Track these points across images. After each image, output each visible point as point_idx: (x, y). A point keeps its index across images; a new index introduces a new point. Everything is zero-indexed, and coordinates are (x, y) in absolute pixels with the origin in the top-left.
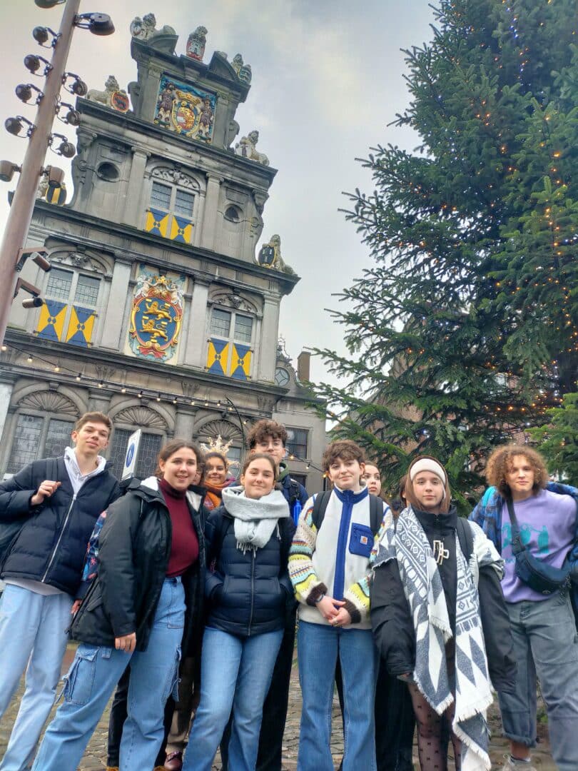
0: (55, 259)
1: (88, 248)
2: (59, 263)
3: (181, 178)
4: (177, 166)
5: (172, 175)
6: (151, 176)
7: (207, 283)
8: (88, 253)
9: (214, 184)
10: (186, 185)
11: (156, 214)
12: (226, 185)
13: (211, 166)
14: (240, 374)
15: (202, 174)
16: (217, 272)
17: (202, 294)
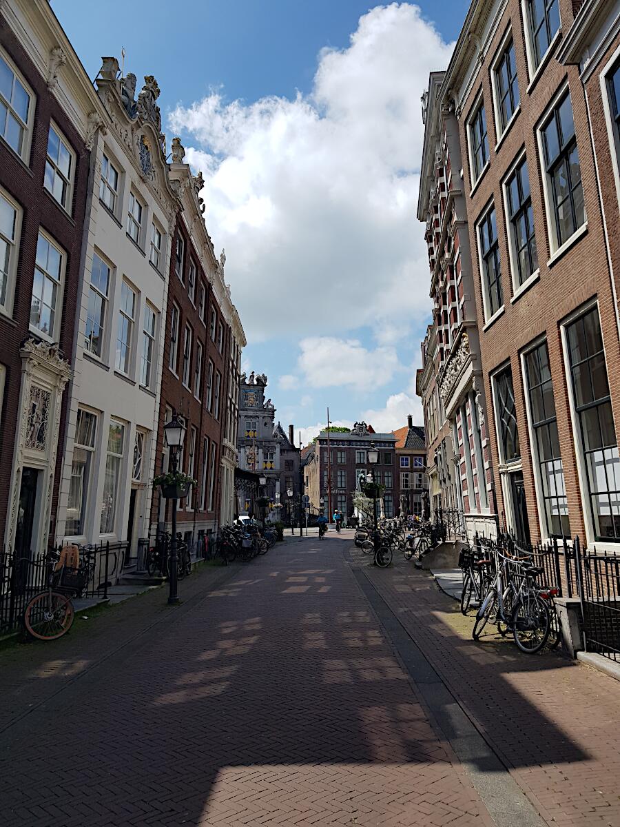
4: (251, 416)
6: (246, 421)
7: (261, 448)
9: (261, 418)
10: (254, 420)
11: (248, 431)
12: (264, 417)
13: (259, 413)
14: (271, 468)
15: (258, 417)
16: (264, 444)
17: (261, 450)
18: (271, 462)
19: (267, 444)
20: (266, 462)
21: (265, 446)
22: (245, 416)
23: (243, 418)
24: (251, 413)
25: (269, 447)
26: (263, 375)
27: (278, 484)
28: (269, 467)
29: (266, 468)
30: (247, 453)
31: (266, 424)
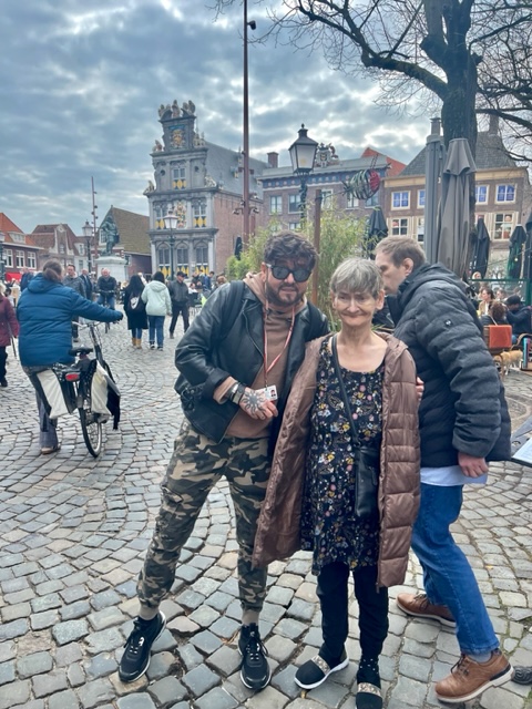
0: (156, 207)
2: (158, 208)
3: (180, 164)
4: (178, 161)
5: (178, 165)
6: (172, 169)
7: (191, 200)
8: (162, 202)
9: (188, 162)
10: (182, 166)
11: (176, 181)
12: (191, 160)
13: (186, 156)
14: (204, 226)
15: (184, 161)
16: (192, 195)
17: (189, 204)
18: (203, 218)
19: (197, 195)
20: (197, 218)
21: (194, 198)
22: (171, 163)
23: (168, 165)
24: (176, 157)
25: (199, 199)
26: (190, 102)
27: (211, 244)
28: (200, 224)
29: (197, 226)
31: (197, 169)
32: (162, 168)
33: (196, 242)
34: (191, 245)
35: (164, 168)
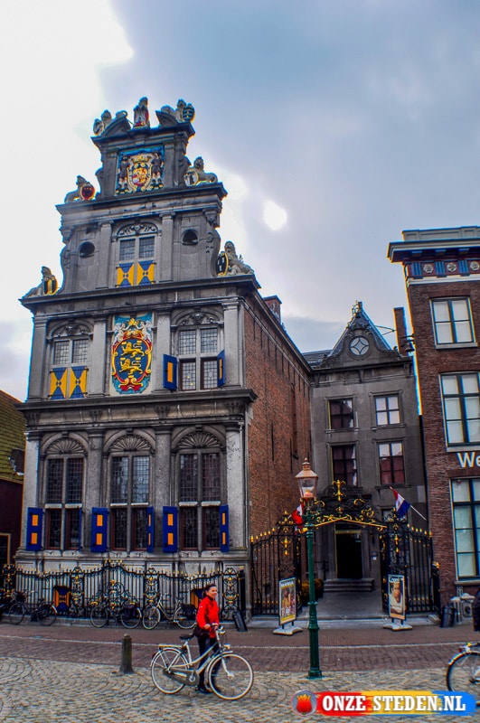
0: (56, 336)
1: (75, 318)
2: (59, 337)
3: (142, 228)
4: (137, 219)
5: (133, 229)
6: (117, 238)
7: (168, 312)
8: (77, 321)
9: (168, 221)
10: (147, 232)
11: (126, 268)
12: (178, 216)
13: (162, 206)
15: (157, 217)
16: (176, 298)
17: (164, 324)
19: (190, 297)
21: (180, 307)
22: (115, 223)
23: (107, 229)
24: (134, 210)
25: (197, 308)
26: (181, 104)
30: (118, 338)
31: (189, 235)
32: (86, 238)
33: (179, 433)
34: (163, 443)
35: (92, 238)
